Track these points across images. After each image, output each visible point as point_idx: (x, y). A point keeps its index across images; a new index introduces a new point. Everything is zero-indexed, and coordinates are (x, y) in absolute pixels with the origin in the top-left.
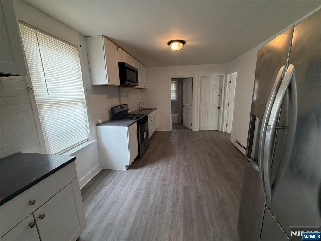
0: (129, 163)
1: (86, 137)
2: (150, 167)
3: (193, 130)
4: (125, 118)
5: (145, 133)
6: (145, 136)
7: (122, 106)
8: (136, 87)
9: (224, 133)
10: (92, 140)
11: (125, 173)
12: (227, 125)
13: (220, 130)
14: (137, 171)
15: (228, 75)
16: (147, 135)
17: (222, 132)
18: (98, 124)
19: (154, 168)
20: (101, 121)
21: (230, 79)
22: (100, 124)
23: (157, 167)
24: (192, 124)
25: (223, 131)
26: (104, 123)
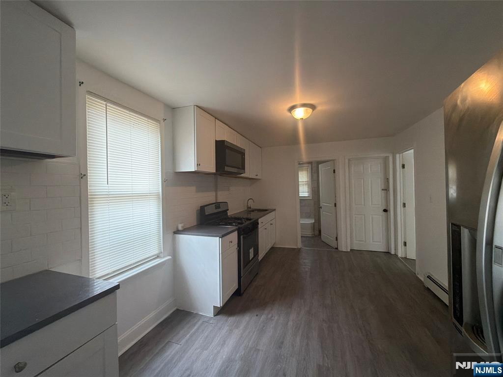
0: (219, 304)
1: (156, 252)
2: (257, 315)
3: (340, 249)
4: (221, 223)
5: (252, 251)
6: (251, 256)
7: (217, 205)
8: (242, 175)
9: (402, 258)
10: (164, 257)
11: (211, 322)
12: (405, 244)
13: (393, 252)
14: (231, 319)
15: (398, 156)
16: (256, 253)
17: (396, 255)
18: (177, 232)
19: (263, 317)
20: (182, 227)
21: (401, 161)
22: (181, 231)
23: (270, 316)
24: (337, 238)
25: (400, 255)
26: (186, 230)
